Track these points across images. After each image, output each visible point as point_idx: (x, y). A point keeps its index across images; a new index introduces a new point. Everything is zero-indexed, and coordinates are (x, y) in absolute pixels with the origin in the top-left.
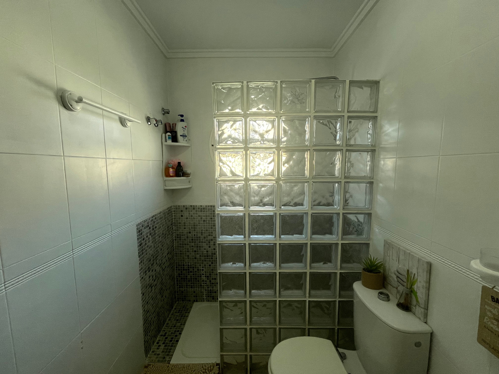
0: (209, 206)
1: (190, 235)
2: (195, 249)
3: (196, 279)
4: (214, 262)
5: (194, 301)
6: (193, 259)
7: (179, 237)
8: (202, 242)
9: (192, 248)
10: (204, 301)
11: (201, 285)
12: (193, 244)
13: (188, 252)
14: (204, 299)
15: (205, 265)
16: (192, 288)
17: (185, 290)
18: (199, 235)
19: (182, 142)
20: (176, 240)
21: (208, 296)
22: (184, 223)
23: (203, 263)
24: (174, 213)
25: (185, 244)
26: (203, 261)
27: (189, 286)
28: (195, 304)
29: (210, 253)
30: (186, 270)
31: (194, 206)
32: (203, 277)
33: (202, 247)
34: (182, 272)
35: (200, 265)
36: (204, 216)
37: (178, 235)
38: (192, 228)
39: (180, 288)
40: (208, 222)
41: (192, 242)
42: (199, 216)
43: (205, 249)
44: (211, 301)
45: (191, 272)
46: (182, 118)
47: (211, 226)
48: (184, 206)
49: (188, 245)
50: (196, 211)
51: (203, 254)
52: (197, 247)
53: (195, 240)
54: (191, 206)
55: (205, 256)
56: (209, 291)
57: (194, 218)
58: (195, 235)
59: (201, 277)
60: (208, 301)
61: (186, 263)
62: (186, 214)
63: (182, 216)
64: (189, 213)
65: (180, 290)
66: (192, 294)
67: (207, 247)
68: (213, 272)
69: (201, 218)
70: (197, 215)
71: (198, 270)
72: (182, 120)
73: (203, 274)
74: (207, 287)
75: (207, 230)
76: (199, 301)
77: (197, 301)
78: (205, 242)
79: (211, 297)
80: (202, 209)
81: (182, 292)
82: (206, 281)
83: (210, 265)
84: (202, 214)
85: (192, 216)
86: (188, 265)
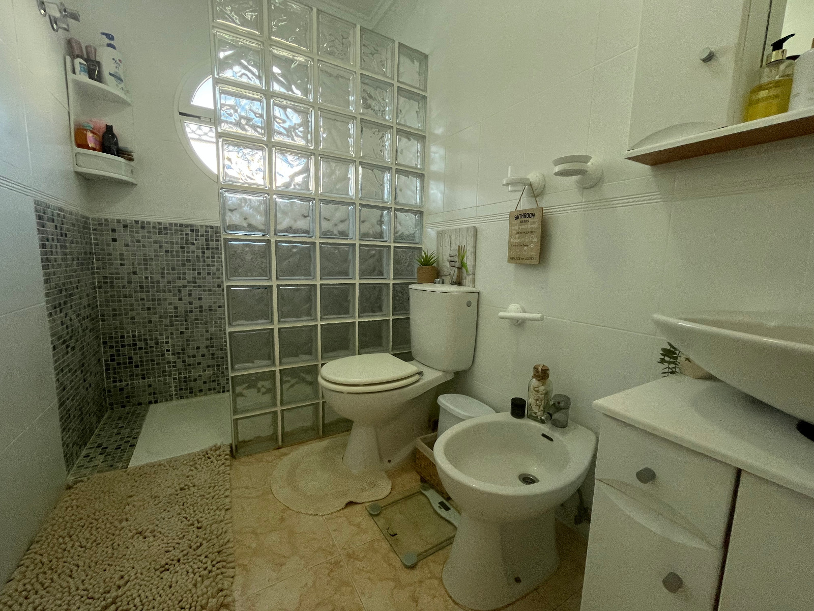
0: (176, 225)
1: (137, 277)
2: (148, 304)
3: (153, 360)
4: (190, 326)
5: (150, 402)
6: (145, 323)
7: (108, 282)
8: (164, 291)
9: (140, 302)
10: (172, 399)
11: (164, 371)
12: (144, 295)
13: (132, 310)
14: (171, 395)
15: (172, 334)
16: (144, 378)
17: (127, 385)
18: (157, 277)
20: (100, 288)
21: (181, 389)
22: (122, 255)
23: (166, 330)
24: (95, 234)
25: (125, 296)
26: (166, 326)
27: (137, 375)
28: (152, 406)
29: (181, 311)
30: (129, 345)
31: (143, 222)
32: (169, 355)
33: (165, 300)
34: (118, 351)
35: (161, 335)
36: (167, 243)
37: (105, 278)
38: (139, 264)
39: (115, 382)
40: (174, 253)
41: (142, 292)
42: (155, 242)
43: (170, 304)
44: (187, 397)
45: (141, 348)
46: (111, 42)
47: (183, 261)
48: (119, 221)
49: (131, 296)
50: (149, 232)
51: (166, 313)
52: (153, 300)
53: (147, 287)
54: (137, 222)
55: (171, 317)
56: (183, 380)
57: (144, 246)
58: (146, 278)
59: (163, 355)
60: (181, 398)
61: (128, 332)
62: (124, 236)
63: (114, 240)
64: (133, 237)
65: (115, 387)
66: (144, 391)
67: (175, 301)
68: (188, 345)
69: (161, 247)
70: (152, 240)
71: (157, 343)
72: (111, 46)
73: (168, 350)
74: (177, 373)
75: (173, 269)
76: (161, 401)
77: (156, 402)
78: (170, 291)
79: (187, 389)
80: (162, 229)
81: (122, 390)
82: (175, 362)
83: (182, 333)
84: (162, 238)
85: (138, 241)
86: (134, 336)
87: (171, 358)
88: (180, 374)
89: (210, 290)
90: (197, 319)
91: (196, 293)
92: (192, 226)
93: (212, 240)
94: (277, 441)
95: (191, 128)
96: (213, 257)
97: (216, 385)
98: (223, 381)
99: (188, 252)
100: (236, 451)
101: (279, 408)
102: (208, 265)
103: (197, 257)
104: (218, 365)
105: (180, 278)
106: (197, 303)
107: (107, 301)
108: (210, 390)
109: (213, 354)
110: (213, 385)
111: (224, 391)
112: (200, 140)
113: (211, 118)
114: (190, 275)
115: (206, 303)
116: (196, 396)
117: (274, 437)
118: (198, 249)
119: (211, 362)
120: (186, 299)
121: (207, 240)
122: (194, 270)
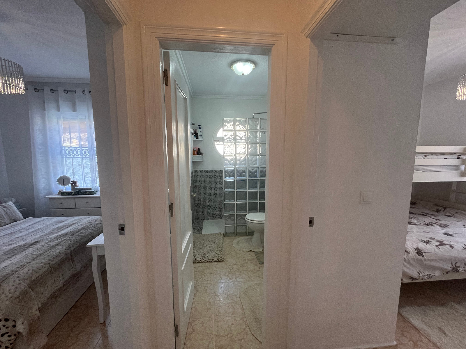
0: (212, 170)
1: (202, 185)
2: (204, 192)
3: (205, 208)
4: (214, 199)
5: (204, 219)
6: (203, 197)
9: (203, 192)
11: (207, 211)
13: (201, 194)
14: (208, 218)
15: (209, 201)
16: (202, 212)
18: (207, 185)
19: (200, 138)
20: (194, 188)
21: (211, 217)
22: (199, 179)
24: (194, 174)
25: (199, 190)
26: (208, 198)
29: (212, 194)
30: (200, 203)
31: (204, 170)
33: (208, 191)
34: (197, 204)
35: (207, 201)
36: (209, 175)
37: (196, 185)
38: (203, 181)
39: (196, 213)
40: (211, 178)
41: (203, 189)
42: (207, 175)
44: (212, 219)
45: (202, 204)
46: (200, 127)
47: (213, 180)
48: (199, 170)
49: (201, 190)
50: (205, 173)
52: (206, 191)
53: (204, 187)
55: (209, 196)
57: (204, 177)
62: (200, 174)
64: (202, 174)
66: (202, 216)
67: (210, 191)
68: (213, 204)
71: (206, 203)
73: (208, 205)
75: (210, 182)
76: (206, 219)
77: (205, 220)
78: (209, 189)
79: (213, 217)
80: (208, 172)
81: (197, 215)
82: (210, 209)
83: (212, 200)
85: (203, 175)
86: (201, 201)
87: (209, 207)
88: (211, 212)
89: (219, 188)
90: (216, 197)
91: (216, 189)
92: (215, 170)
93: (220, 174)
94: (235, 234)
95: (216, 143)
96: (220, 179)
97: (220, 216)
98: (222, 216)
99: (214, 178)
100: (225, 235)
101: (236, 225)
102: (219, 181)
103: (217, 179)
104: (221, 211)
105: (212, 185)
106: (216, 192)
107: (196, 191)
108: (218, 218)
109: (219, 207)
110: (219, 216)
111: (222, 219)
112: (218, 144)
113: (222, 139)
114: (214, 184)
115: (218, 192)
116: (214, 219)
117: (234, 233)
118: (217, 176)
119: (219, 210)
120: (213, 191)
121: (219, 174)
122: (215, 183)
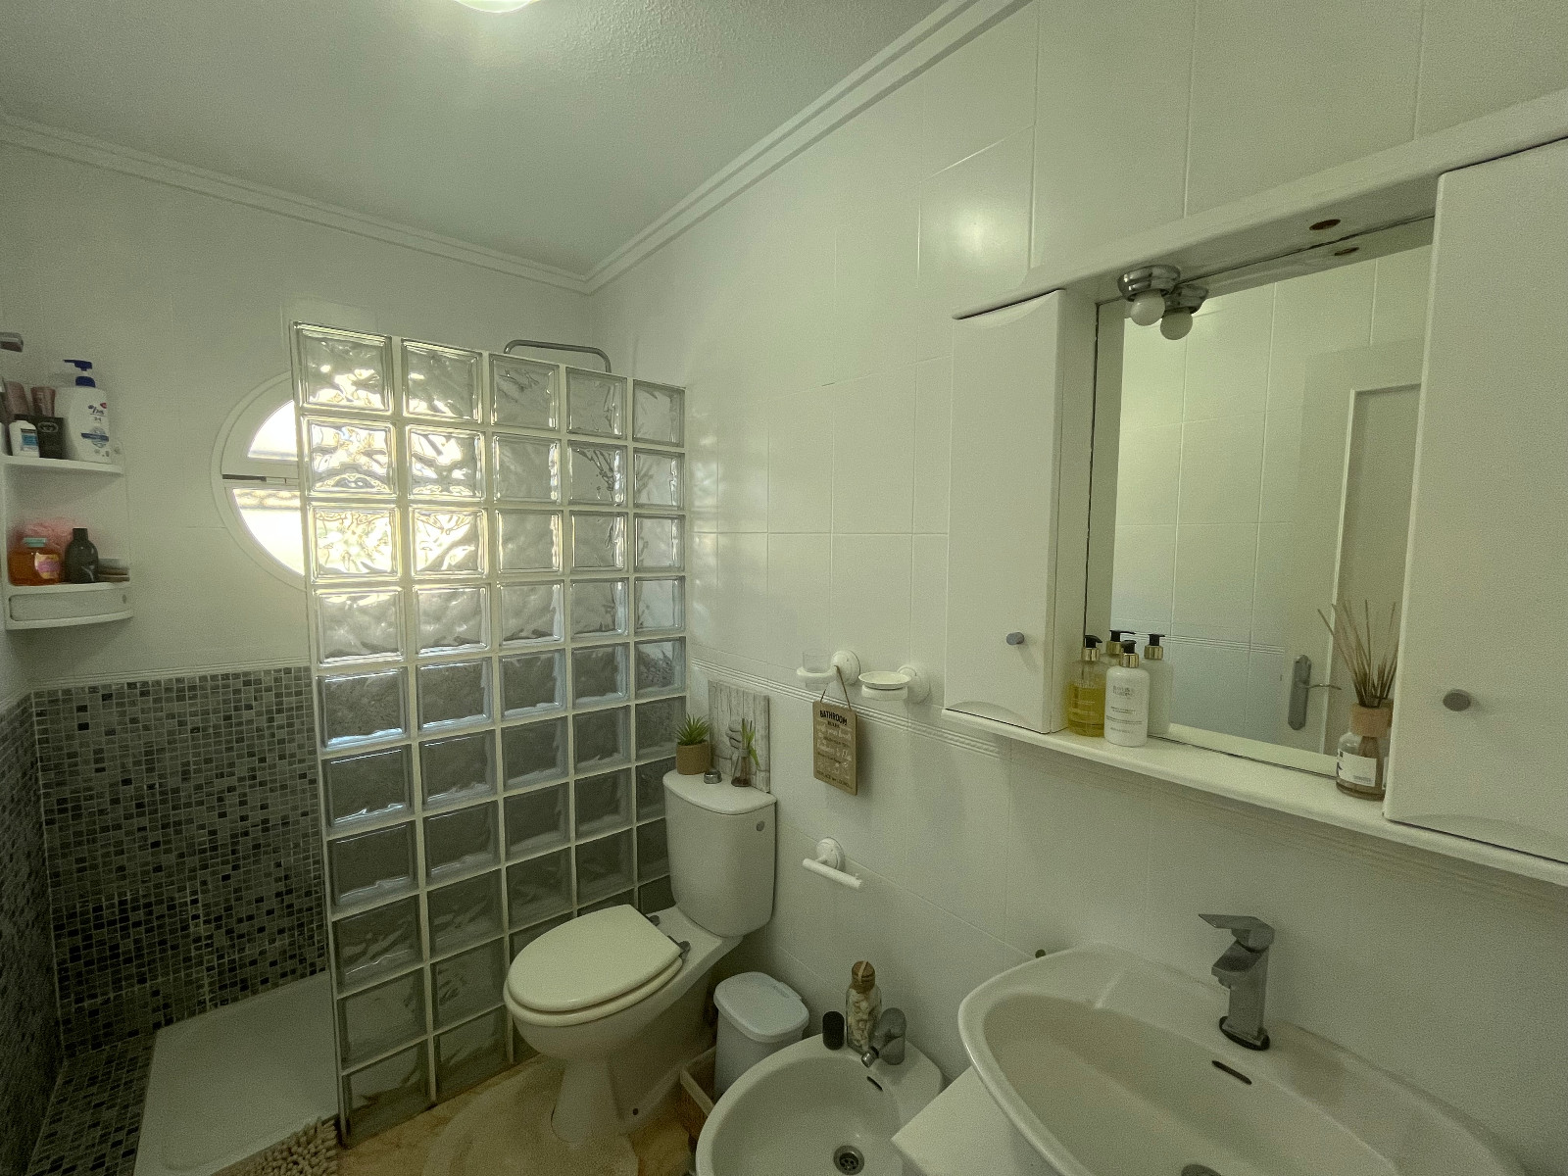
0: (214, 678)
1: (131, 789)
2: (155, 836)
3: (162, 943)
4: (241, 862)
5: (157, 1026)
6: (147, 872)
7: (67, 809)
8: (188, 805)
9: (138, 835)
10: (203, 1011)
11: (187, 959)
12: (145, 821)
13: (119, 853)
14: (202, 1003)
15: (204, 883)
16: (142, 981)
17: (107, 1001)
18: (173, 782)
19: (86, 457)
20: (50, 822)
21: (223, 987)
22: (98, 752)
23: (191, 879)
24: (39, 723)
25: (105, 829)
26: (193, 870)
27: (130, 977)
28: (162, 1032)
29: (223, 837)
30: (112, 923)
31: (145, 684)
32: (197, 925)
33: (190, 821)
34: (88, 938)
35: (182, 889)
36: (194, 714)
37: (64, 801)
38: (136, 763)
39: (79, 1000)
40: (211, 731)
41: (142, 814)
42: (171, 716)
43: (202, 827)
44: (235, 1000)
45: (137, 924)
46: (85, 374)
47: (228, 742)
48: (93, 690)
49: (118, 827)
50: (158, 700)
51: (191, 845)
52: (165, 826)
53: (153, 803)
54: (132, 686)
55: (203, 851)
56: (227, 967)
57: (146, 728)
58: (151, 787)
59: (185, 928)
60: (224, 1002)
61: (110, 898)
62: (103, 717)
63: (83, 727)
65: (80, 1010)
66: (146, 1005)
67: (212, 819)
68: (238, 899)
69: (181, 724)
70: (163, 714)
71: (171, 907)
72: (87, 382)
73: (195, 917)
74: (215, 957)
75: (208, 761)
76: (180, 1019)
77: (169, 1022)
78: (201, 803)
79: (236, 984)
80: (182, 690)
81: (94, 1013)
82: (210, 937)
83: (226, 878)
84: (186, 707)
85: (134, 721)
86: (122, 903)
87: (202, 930)
88: (220, 957)
89: (284, 787)
90: (257, 847)
91: (255, 798)
92: (246, 674)
93: (289, 695)
94: (427, 1093)
95: (242, 495)
96: (290, 725)
97: (300, 964)
99: (240, 724)
100: (346, 1131)
102: (282, 742)
103: (259, 730)
104: (301, 925)
105: (222, 775)
106: (257, 816)
107: (66, 845)
108: (284, 975)
109: (290, 906)
110: (289, 965)
111: (313, 973)
112: (262, 507)
113: (293, 475)
114: (241, 770)
115: (275, 812)
116: (255, 992)
117: (422, 1087)
118: (259, 714)
120: (235, 811)
121: (278, 695)
122: (251, 755)
